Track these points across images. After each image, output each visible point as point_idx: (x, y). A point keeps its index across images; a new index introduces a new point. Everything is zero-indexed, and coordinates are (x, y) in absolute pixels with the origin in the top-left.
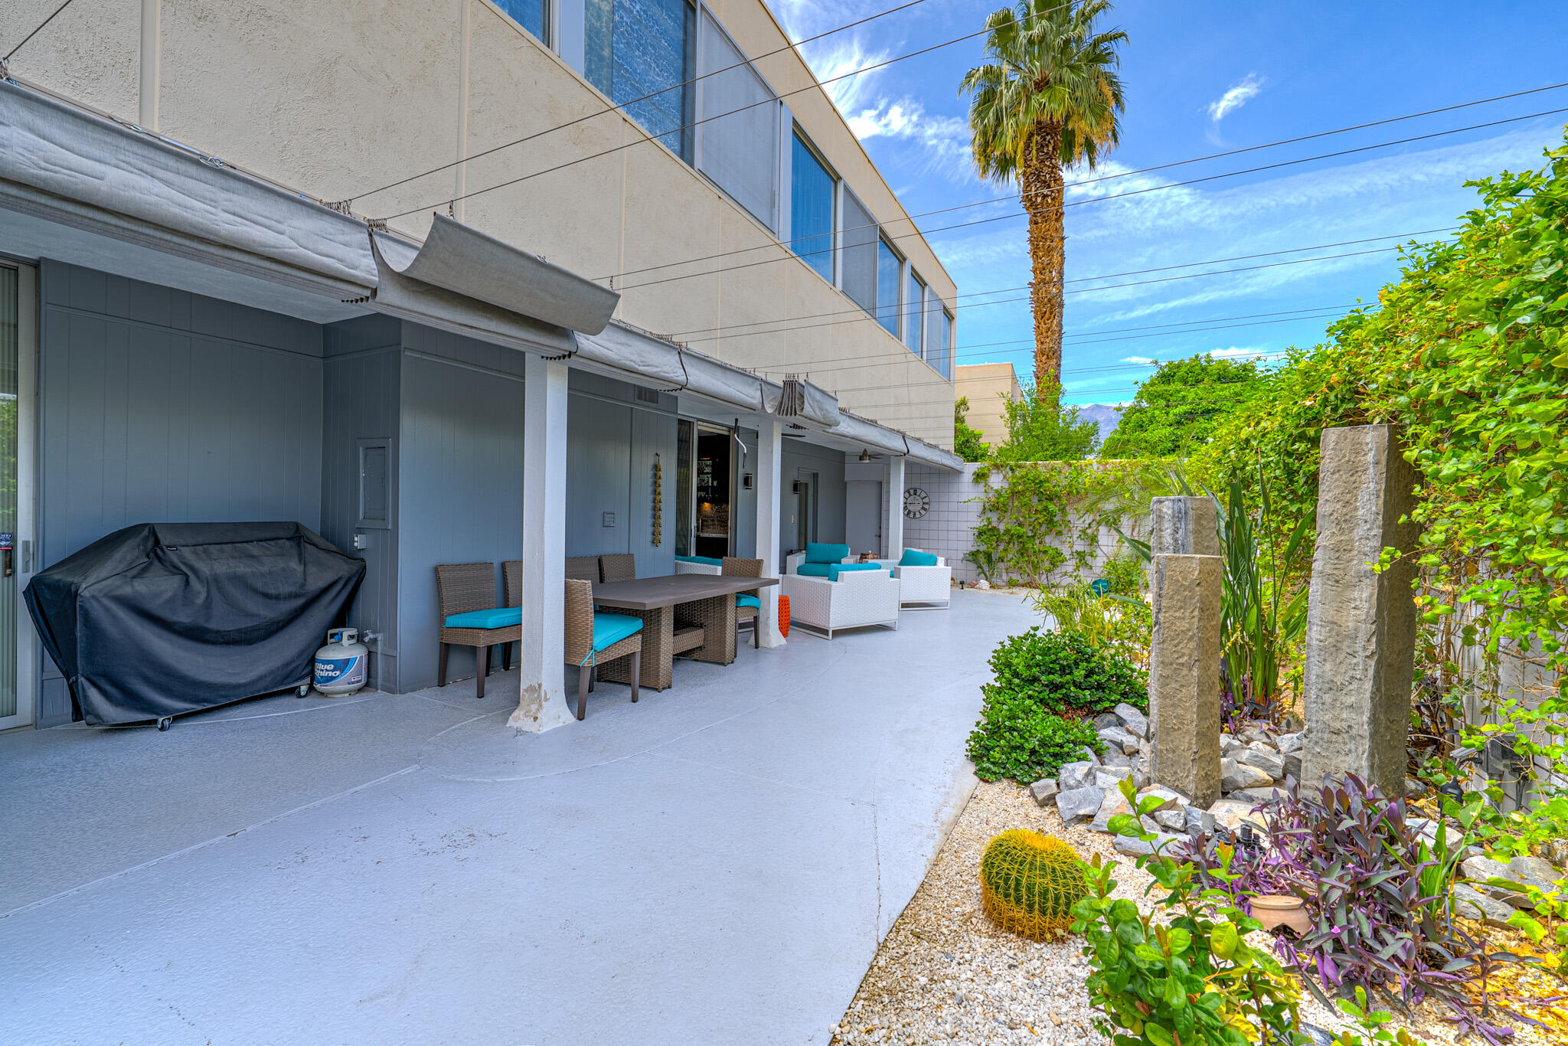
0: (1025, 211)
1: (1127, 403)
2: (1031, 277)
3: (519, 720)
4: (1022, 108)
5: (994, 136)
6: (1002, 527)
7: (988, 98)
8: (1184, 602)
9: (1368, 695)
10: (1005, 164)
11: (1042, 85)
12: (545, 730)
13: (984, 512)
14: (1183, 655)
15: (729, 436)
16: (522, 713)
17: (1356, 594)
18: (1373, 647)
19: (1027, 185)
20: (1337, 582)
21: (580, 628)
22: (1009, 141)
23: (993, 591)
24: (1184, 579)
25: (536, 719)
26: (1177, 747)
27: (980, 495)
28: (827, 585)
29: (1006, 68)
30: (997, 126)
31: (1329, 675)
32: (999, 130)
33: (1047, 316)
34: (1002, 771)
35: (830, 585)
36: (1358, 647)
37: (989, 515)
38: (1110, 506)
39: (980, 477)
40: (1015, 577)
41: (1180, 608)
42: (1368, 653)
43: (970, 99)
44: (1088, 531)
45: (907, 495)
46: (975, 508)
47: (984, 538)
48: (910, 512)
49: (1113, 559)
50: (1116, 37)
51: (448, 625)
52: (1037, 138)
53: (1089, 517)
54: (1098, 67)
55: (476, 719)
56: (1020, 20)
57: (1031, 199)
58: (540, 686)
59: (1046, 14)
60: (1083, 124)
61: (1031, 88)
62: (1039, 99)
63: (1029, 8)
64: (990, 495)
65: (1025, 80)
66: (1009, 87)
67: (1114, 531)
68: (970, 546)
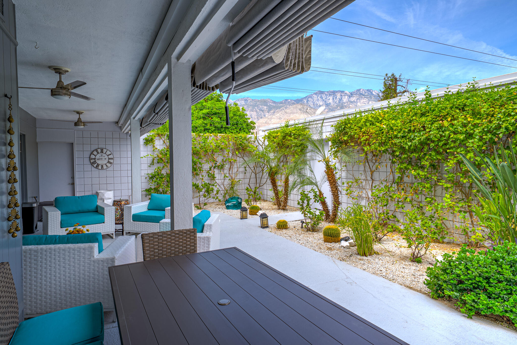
13: (152, 163)
27: (149, 153)
37: (156, 167)
38: (219, 159)
39: (148, 141)
44: (210, 172)
45: (95, 153)
46: (146, 162)
47: (155, 179)
48: (98, 165)
49: (222, 186)
53: (210, 164)
64: (156, 153)
67: (222, 171)
68: (145, 186)
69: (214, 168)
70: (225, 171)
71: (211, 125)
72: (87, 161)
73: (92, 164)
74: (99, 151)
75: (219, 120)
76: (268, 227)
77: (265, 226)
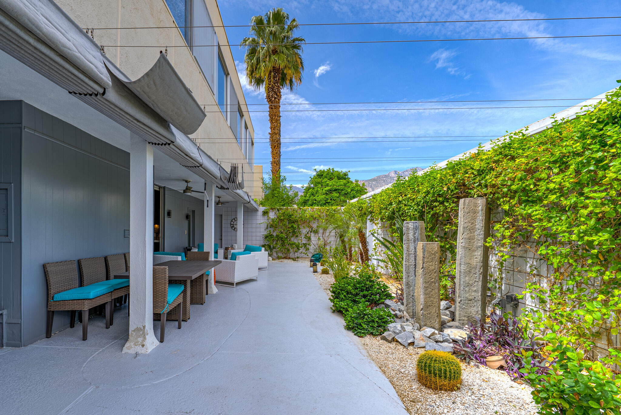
0: (268, 103)
1: (306, 185)
2: (270, 131)
3: (130, 348)
4: (268, 59)
5: (256, 68)
6: (275, 234)
7: (253, 52)
8: (433, 259)
9: (480, 286)
10: (259, 82)
11: (275, 52)
12: (149, 351)
13: (267, 228)
14: (433, 278)
15: (160, 191)
16: (132, 344)
17: (476, 254)
18: (482, 270)
19: (268, 92)
20: (470, 250)
21: (160, 292)
22: (263, 72)
23: (274, 261)
24: (432, 251)
25: (143, 346)
26: (431, 312)
27: (265, 221)
28: (233, 262)
29: (261, 41)
30: (257, 65)
31: (467, 281)
32: (258, 67)
33: (276, 147)
34: (366, 332)
35: (235, 262)
36: (477, 271)
37: (269, 229)
38: (315, 226)
39: (265, 213)
40: (280, 255)
41: (431, 261)
42: (480, 273)
43: (246, 50)
44: (307, 235)
45: (234, 221)
46: (264, 226)
47: (268, 239)
48: (235, 228)
49: (316, 245)
50: (301, 40)
51: (54, 300)
52: (272, 74)
53: (308, 230)
54: (295, 50)
55: (97, 353)
56: (265, 22)
57: (270, 98)
58: (144, 327)
59: (276, 23)
60: (290, 72)
61: (271, 52)
62: (274, 57)
63: (269, 18)
64: (270, 221)
65: (268, 48)
66: (262, 49)
67: (317, 235)
68: (262, 243)
69: (311, 232)
70: (319, 235)
71: (331, 200)
72: (229, 226)
73: (232, 227)
74: (236, 219)
75: (337, 195)
76: (317, 272)
77: (315, 271)
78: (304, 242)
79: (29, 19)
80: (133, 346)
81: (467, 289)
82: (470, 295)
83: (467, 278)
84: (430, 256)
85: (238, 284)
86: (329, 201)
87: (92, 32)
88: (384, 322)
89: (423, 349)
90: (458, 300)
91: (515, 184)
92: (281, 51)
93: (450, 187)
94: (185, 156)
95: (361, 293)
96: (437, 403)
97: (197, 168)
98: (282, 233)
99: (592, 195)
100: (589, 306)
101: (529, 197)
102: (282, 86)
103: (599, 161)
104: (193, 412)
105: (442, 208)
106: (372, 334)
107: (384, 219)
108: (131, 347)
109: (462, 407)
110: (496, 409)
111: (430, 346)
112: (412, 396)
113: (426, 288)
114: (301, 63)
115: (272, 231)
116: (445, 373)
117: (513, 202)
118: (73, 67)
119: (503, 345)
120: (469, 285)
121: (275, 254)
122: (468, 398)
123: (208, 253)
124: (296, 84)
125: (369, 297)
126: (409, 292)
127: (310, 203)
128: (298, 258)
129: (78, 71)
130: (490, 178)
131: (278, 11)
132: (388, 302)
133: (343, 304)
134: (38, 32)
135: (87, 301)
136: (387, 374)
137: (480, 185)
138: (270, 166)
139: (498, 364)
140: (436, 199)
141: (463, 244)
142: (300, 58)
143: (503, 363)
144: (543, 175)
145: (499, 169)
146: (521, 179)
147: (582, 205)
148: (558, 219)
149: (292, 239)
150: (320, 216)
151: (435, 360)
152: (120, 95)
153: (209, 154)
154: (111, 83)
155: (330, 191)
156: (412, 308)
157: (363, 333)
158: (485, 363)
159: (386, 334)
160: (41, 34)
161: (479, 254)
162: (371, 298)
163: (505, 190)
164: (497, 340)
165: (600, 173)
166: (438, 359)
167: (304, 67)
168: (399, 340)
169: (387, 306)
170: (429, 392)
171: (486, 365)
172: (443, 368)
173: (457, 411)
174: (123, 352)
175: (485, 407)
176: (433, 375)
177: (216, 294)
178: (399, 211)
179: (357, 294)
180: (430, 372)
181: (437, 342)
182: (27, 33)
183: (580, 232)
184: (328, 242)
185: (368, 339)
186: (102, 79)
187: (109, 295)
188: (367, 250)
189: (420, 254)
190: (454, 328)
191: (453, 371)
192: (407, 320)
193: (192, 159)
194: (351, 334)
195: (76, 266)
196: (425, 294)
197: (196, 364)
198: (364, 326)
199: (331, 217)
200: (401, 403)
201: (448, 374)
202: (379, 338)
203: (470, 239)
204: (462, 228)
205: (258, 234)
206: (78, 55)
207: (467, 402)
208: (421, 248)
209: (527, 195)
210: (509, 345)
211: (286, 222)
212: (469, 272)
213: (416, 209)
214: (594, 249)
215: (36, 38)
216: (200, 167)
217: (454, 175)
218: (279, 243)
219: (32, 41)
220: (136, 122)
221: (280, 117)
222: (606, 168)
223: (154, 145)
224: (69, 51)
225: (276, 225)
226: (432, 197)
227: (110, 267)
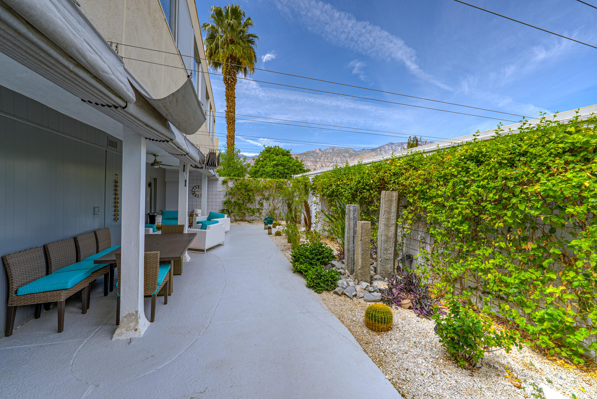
0: (225, 85)
4: (226, 47)
5: (215, 53)
6: (233, 200)
7: (212, 37)
8: (367, 234)
9: (393, 250)
10: (216, 65)
11: (232, 42)
12: (142, 334)
13: (226, 195)
17: (391, 229)
18: (394, 239)
19: (225, 75)
20: (387, 226)
21: (151, 276)
22: (221, 55)
23: (232, 224)
24: (367, 228)
25: (136, 330)
26: (365, 271)
27: (225, 189)
28: (203, 232)
29: (220, 30)
30: (216, 49)
31: (386, 247)
32: (217, 51)
33: (231, 124)
34: (323, 289)
35: (206, 232)
36: (391, 240)
37: (228, 196)
38: (266, 194)
39: (224, 182)
40: (237, 218)
43: (206, 34)
44: (260, 202)
45: (195, 188)
46: (223, 194)
47: (226, 204)
48: (196, 195)
49: (268, 210)
50: (255, 37)
51: (18, 294)
52: (230, 60)
53: (261, 197)
54: (250, 45)
55: (82, 345)
56: (224, 14)
57: (227, 81)
58: (137, 312)
59: (234, 17)
60: (245, 61)
61: (229, 41)
62: (231, 46)
63: (228, 11)
64: (229, 189)
65: (227, 37)
66: (221, 37)
67: (268, 202)
68: (221, 208)
69: (263, 199)
70: (270, 202)
71: (277, 172)
72: (191, 193)
73: (193, 194)
74: (197, 187)
75: (282, 168)
76: (271, 234)
77: (270, 234)
78: (258, 207)
79: (78, 50)
80: (124, 332)
81: (385, 252)
82: (387, 256)
83: (385, 245)
84: (366, 232)
85: (208, 250)
86: (275, 172)
87: (116, 47)
88: (334, 280)
89: (363, 299)
90: (379, 259)
91: (418, 186)
92: (238, 42)
93: (375, 180)
94: (177, 148)
95: (316, 258)
96: (382, 342)
97: (183, 156)
98: (239, 200)
99: (461, 202)
100: (455, 266)
101: (425, 196)
102: (237, 72)
103: (466, 182)
104: (206, 391)
105: (368, 194)
106: (327, 290)
107: (325, 196)
108: (123, 334)
109: (396, 342)
110: (414, 340)
111: (367, 296)
112: (365, 340)
113: (363, 254)
114: (255, 56)
115: (230, 198)
116: (385, 320)
117: (416, 198)
118: (104, 86)
119: (409, 291)
120: (386, 250)
121: (233, 218)
122: (398, 335)
123: (182, 226)
124: (249, 72)
125: (321, 260)
126: (349, 256)
127: (260, 173)
128: (253, 220)
129: (108, 89)
130: (401, 179)
131: (236, 7)
132: (334, 262)
133: (303, 267)
134: (83, 60)
135: (64, 292)
136: (345, 323)
137: (394, 182)
138: (226, 139)
139: (408, 306)
140: (365, 187)
141: (384, 222)
142: (254, 52)
143: (411, 305)
144: (435, 185)
145: (407, 174)
146: (421, 184)
147: (455, 207)
148: (440, 212)
149: (248, 205)
150: (271, 186)
151: (378, 312)
152: (138, 105)
153: (192, 142)
154: (135, 99)
155: (277, 165)
156: (350, 267)
157: (321, 290)
158: (400, 305)
159: (337, 290)
160: (85, 62)
161: (393, 229)
162: (323, 261)
163: (411, 189)
164: (406, 289)
165: (466, 190)
166: (380, 311)
167: (257, 60)
168: (347, 294)
169: (333, 266)
170: (375, 334)
171: (401, 307)
172: (383, 317)
173: (394, 345)
174: (114, 339)
175: (408, 339)
176: (377, 322)
177: (189, 262)
178: (337, 191)
179: (313, 258)
180: (375, 321)
181: (370, 292)
182: (68, 59)
183: (453, 222)
184: (277, 207)
185: (325, 294)
186: (129, 96)
187: (86, 280)
188: (310, 217)
189: (359, 229)
190: (378, 280)
191: (389, 318)
192: (348, 276)
193: (182, 150)
194: (312, 291)
195: (42, 253)
196: (362, 258)
197: (194, 341)
198: (321, 284)
199: (280, 187)
200: (359, 346)
201: (386, 320)
202: (332, 293)
203: (388, 219)
204: (383, 211)
205: (218, 200)
206: (113, 77)
207: (398, 337)
208: (360, 226)
209: (424, 195)
210: (413, 291)
211: (243, 191)
212: (386, 241)
213: (349, 192)
214: (460, 234)
215: (76, 63)
216: (186, 156)
217: (377, 172)
218: (237, 208)
219: (71, 66)
220: (145, 127)
221: (235, 98)
222: (468, 187)
223: (151, 140)
224: (106, 74)
225: (234, 193)
226: (362, 185)
227: (81, 247)
